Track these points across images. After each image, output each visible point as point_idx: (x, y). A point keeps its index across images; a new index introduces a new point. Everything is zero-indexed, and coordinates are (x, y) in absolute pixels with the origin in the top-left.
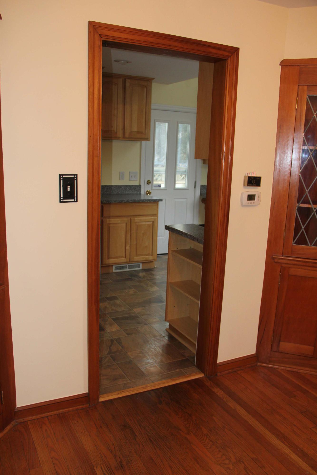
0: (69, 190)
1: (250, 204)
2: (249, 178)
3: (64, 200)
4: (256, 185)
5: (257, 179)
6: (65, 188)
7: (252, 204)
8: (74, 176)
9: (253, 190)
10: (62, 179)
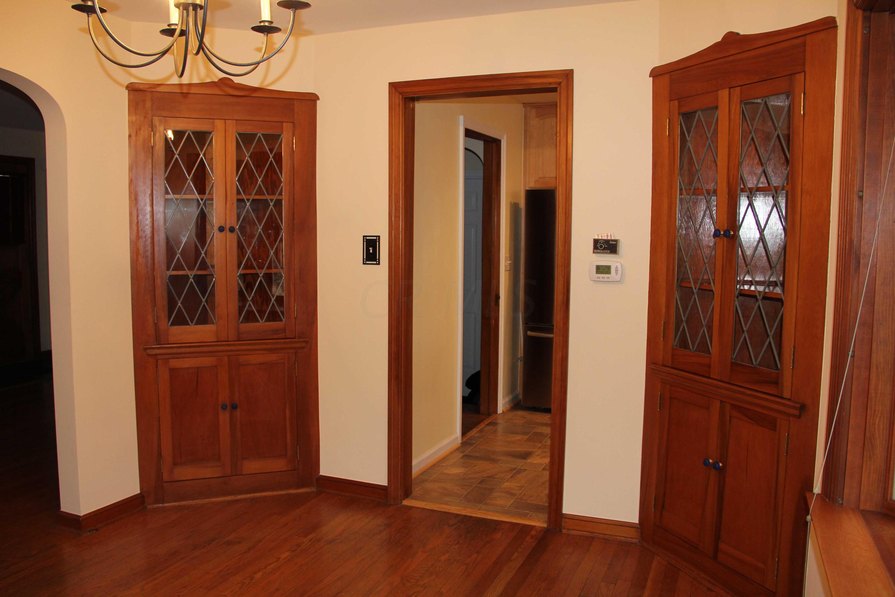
0: (371, 251)
1: (601, 279)
2: (596, 242)
3: (367, 262)
4: (609, 251)
5: (611, 242)
6: (368, 250)
7: (606, 280)
8: (377, 238)
9: (605, 259)
10: (365, 240)
